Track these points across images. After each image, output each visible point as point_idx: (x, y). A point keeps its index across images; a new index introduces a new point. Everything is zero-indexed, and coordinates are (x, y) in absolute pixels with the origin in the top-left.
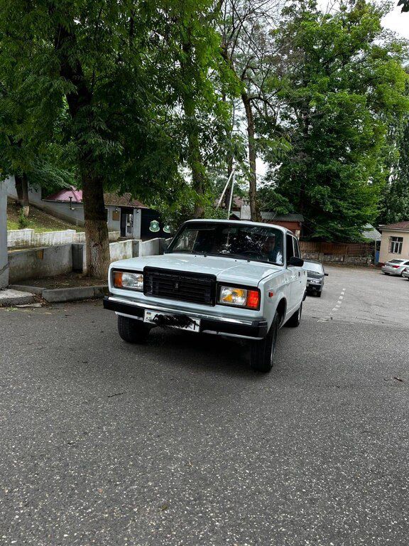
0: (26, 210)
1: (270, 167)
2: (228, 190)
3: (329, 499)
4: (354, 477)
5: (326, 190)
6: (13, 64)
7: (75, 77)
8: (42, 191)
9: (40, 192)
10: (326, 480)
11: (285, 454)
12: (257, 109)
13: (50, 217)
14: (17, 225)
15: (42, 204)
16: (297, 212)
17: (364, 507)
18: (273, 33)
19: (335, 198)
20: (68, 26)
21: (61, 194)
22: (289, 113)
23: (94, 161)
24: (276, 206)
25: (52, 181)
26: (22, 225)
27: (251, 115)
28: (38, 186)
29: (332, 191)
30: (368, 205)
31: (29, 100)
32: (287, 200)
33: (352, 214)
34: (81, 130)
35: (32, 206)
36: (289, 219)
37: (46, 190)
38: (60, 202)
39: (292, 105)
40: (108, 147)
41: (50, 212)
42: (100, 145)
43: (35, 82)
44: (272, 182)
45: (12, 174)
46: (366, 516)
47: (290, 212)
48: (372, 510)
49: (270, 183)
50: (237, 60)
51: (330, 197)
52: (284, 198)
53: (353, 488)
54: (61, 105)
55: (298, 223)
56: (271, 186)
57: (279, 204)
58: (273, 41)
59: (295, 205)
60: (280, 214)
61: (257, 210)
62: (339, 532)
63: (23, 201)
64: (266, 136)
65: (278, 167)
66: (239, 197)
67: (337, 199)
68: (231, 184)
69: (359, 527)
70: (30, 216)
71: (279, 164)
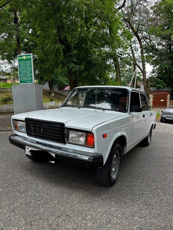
0: (53, 94)
1: (154, 67)
2: (134, 79)
3: (150, 194)
4: (163, 188)
6: (44, 40)
7: (65, 42)
8: (59, 87)
9: (58, 88)
10: (151, 188)
11: (137, 179)
12: (147, 42)
13: (62, 97)
14: (50, 100)
15: (59, 92)
16: (168, 86)
17: (164, 198)
18: (152, 8)
20: (60, 25)
21: (66, 87)
22: (162, 42)
23: (73, 74)
24: (156, 84)
25: (62, 83)
26: (52, 100)
27: (142, 46)
28: (57, 85)
31: (49, 54)
32: (162, 81)
34: (67, 62)
35: (55, 93)
36: (164, 90)
37: (60, 86)
38: (65, 91)
39: (163, 38)
40: (77, 68)
41: (61, 95)
42: (74, 67)
43: (50, 47)
44: (155, 74)
45: (47, 81)
46: (164, 200)
47: (164, 87)
48: (167, 199)
49: (154, 74)
50: (136, 22)
52: (161, 81)
53: (162, 192)
54: (60, 53)
55: (169, 91)
56: (155, 75)
57: (159, 83)
58: (152, 11)
59: (166, 83)
60: (158, 88)
61: (147, 86)
62: (150, 204)
63: (52, 91)
64: (151, 54)
65: (158, 67)
66: (139, 82)
68: (135, 76)
69: (159, 203)
70: (55, 97)
71: (158, 65)
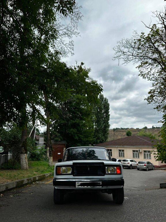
5: (75, 130)
16: (64, 140)
19: (78, 134)
29: (77, 131)
30: (90, 136)
32: (60, 135)
33: (85, 140)
36: (61, 143)
47: (61, 140)
51: (76, 133)
52: (58, 134)
55: (64, 144)
67: (79, 134)
